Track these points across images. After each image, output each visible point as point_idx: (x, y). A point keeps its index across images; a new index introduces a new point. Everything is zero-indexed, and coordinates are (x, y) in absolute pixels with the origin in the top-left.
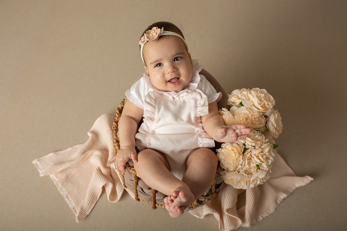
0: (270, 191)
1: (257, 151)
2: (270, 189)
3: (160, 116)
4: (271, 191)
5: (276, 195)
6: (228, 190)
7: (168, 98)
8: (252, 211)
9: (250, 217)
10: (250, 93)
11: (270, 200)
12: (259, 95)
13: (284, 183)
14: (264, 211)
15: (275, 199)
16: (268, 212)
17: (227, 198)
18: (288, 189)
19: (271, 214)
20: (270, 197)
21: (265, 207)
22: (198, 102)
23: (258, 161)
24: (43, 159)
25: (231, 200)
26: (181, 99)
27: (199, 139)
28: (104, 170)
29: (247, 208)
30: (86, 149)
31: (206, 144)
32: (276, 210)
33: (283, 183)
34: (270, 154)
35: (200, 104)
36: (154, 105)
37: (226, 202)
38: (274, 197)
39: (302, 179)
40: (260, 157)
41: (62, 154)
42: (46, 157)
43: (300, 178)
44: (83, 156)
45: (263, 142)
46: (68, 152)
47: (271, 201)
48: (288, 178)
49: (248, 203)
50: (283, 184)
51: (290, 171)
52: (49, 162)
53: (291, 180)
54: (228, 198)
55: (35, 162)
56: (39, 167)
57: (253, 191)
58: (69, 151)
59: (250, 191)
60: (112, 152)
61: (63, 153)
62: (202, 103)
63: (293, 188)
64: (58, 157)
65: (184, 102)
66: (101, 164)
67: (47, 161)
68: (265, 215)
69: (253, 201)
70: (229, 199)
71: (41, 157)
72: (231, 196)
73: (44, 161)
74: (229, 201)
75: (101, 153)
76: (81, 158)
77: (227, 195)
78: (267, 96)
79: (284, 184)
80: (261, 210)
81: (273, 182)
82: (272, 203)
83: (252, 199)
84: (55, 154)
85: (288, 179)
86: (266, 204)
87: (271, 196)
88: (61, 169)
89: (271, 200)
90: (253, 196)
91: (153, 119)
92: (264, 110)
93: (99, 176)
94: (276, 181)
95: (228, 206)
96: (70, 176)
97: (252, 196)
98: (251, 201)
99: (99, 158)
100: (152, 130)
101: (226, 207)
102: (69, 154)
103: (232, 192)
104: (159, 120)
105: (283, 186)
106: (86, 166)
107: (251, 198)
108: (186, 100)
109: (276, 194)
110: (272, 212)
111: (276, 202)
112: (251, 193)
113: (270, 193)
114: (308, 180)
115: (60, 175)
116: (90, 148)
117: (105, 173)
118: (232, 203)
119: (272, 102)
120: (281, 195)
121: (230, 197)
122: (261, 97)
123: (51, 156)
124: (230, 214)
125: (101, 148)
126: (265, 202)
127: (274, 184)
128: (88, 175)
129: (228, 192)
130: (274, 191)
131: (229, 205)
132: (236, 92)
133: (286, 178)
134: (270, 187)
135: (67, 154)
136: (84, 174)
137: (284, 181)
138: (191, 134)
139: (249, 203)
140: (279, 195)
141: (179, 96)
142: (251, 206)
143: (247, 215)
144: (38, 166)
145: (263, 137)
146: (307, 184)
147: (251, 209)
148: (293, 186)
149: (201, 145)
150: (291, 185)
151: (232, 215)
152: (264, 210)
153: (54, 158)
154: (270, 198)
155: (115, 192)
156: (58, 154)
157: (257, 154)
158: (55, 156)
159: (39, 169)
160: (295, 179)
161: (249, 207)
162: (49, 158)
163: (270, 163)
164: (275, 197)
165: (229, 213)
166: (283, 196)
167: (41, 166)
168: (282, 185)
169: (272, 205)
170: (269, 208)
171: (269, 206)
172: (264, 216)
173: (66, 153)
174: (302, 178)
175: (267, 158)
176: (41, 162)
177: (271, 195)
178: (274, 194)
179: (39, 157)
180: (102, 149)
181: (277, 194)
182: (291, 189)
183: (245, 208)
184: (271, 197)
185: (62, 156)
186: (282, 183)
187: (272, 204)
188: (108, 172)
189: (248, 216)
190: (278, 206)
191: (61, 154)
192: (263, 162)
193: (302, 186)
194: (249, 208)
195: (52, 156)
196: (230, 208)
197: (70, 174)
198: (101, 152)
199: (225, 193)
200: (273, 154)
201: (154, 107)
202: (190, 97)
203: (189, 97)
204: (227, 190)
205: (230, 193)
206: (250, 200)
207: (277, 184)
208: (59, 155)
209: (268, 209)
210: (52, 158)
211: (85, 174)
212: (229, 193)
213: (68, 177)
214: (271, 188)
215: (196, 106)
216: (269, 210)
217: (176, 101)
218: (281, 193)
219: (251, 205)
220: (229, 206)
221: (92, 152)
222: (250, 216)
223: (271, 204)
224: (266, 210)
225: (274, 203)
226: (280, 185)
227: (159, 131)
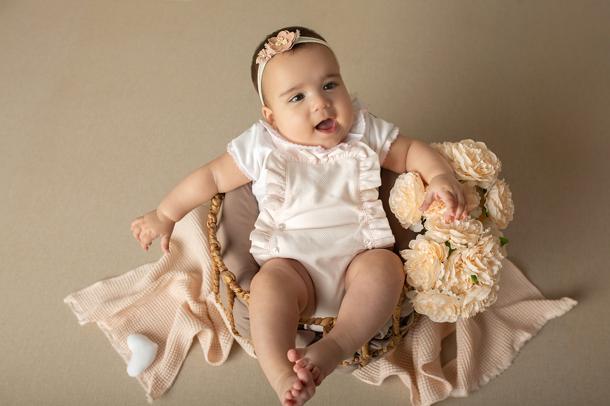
0: (500, 329)
1: (471, 250)
2: (499, 326)
3: (294, 193)
4: (502, 329)
5: (511, 336)
6: (424, 331)
7: (308, 159)
8: (470, 367)
9: (467, 377)
11: (501, 346)
12: (472, 150)
13: (525, 313)
14: (491, 367)
15: (511, 343)
16: (499, 367)
17: (422, 345)
18: (532, 323)
19: (505, 370)
20: (500, 340)
21: (492, 358)
22: (362, 164)
23: (475, 269)
24: (83, 293)
25: (430, 349)
26: (332, 161)
27: (365, 232)
28: (195, 307)
29: (461, 362)
30: (160, 271)
31: (378, 240)
32: (513, 362)
33: (523, 313)
34: (495, 256)
35: (365, 167)
37: (421, 352)
38: (508, 340)
39: (556, 304)
40: (478, 261)
41: (118, 283)
42: (88, 289)
43: (553, 301)
44: (157, 283)
45: (481, 235)
46: (129, 279)
47: (503, 348)
48: (531, 304)
49: (462, 353)
50: (523, 315)
51: (534, 290)
52: (94, 299)
53: (537, 306)
54: (424, 345)
55: (68, 300)
56: (77, 309)
57: (468, 330)
58: (130, 276)
59: (463, 331)
60: (207, 273)
61: (119, 281)
62: (369, 164)
63: (542, 322)
64: (110, 289)
65: (337, 166)
66: (189, 296)
67: (90, 296)
68: (494, 372)
69: (470, 348)
70: (426, 346)
71: (79, 290)
72: (429, 342)
73: (86, 297)
74: (426, 350)
75: (189, 277)
76: (152, 287)
77: (421, 340)
78: (487, 154)
79: (525, 315)
80: (486, 364)
81: (504, 312)
82: (505, 351)
83: (469, 345)
84: (105, 284)
85: (530, 306)
86: (495, 353)
87: (502, 337)
88: (117, 310)
89: (503, 345)
90: (470, 339)
91: (281, 200)
92: (480, 177)
93: (187, 317)
94: (509, 311)
95: (425, 359)
96: (133, 321)
97: (468, 339)
98: (467, 349)
99: (186, 285)
100: (279, 223)
101: (422, 362)
102: (130, 281)
103: (431, 334)
104: (293, 200)
105: (523, 319)
106: (162, 302)
107: (467, 342)
109: (511, 334)
110: (506, 368)
111: (513, 348)
112: (465, 333)
113: (500, 333)
114: (567, 304)
115: (115, 321)
116: (168, 268)
117: (198, 313)
118: (432, 353)
119: (496, 164)
120: (520, 335)
121: (427, 343)
122: (476, 155)
123: (98, 287)
124: (429, 374)
125: (189, 267)
126: (492, 349)
127: (506, 315)
128: (167, 317)
129: (423, 334)
130: (506, 328)
131: (426, 357)
133: (527, 304)
134: (499, 322)
135: (127, 282)
136: (159, 316)
137: (524, 310)
138: (350, 224)
139: (463, 351)
140: (516, 335)
141: (327, 155)
142: (466, 358)
143: (462, 374)
144: (74, 308)
145: (479, 225)
146: (567, 313)
147: (468, 363)
148: (542, 319)
149: (370, 243)
150: (538, 315)
151: (433, 375)
152: (491, 364)
153: (104, 291)
154: (501, 342)
155: (219, 346)
156: (110, 284)
157: (471, 256)
158: (105, 288)
159: (77, 312)
160: (544, 304)
161: (463, 359)
162: (94, 292)
163: (495, 272)
164: (510, 340)
165: (427, 372)
166: (524, 336)
167: (79, 306)
168: (521, 317)
169: (505, 355)
170: (500, 359)
171: (500, 355)
172: (492, 375)
173: (124, 281)
174: (557, 301)
175: (491, 263)
176: (80, 299)
177: (502, 335)
178: (507, 334)
179: (75, 290)
180: (190, 269)
181: (513, 334)
182: (538, 324)
183: (456, 361)
184: (502, 339)
185: (118, 286)
186: (521, 313)
187: (505, 353)
188: (202, 311)
189: (462, 377)
190: (517, 356)
191: (115, 284)
192: (484, 270)
193: (557, 317)
194: (464, 361)
195: (100, 287)
196: (429, 362)
197: (134, 316)
198: (188, 275)
199: (418, 336)
200: (500, 254)
201: (284, 178)
202: (347, 155)
204: (422, 331)
205: (427, 336)
206: (465, 346)
207: (512, 316)
208: (112, 285)
209: (498, 361)
210: (99, 291)
211: (161, 317)
212: (425, 336)
213: (130, 322)
214: (501, 323)
215: (358, 171)
216: (500, 363)
217: (322, 165)
218: (520, 332)
219: (467, 355)
220: (427, 360)
221: (173, 276)
222: (465, 376)
223: (503, 351)
224: (494, 363)
225: (509, 350)
226: (517, 317)
227: (291, 224)
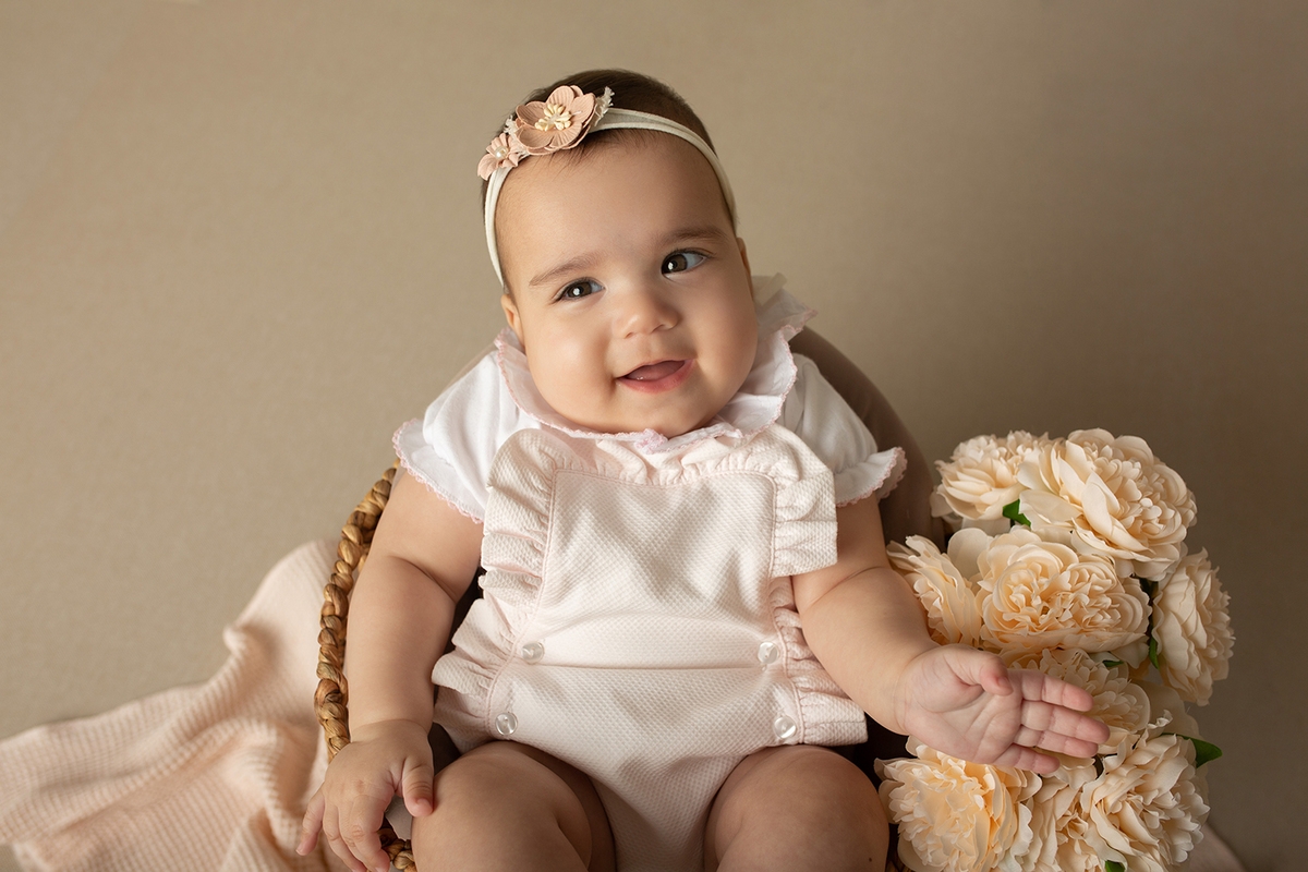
1: (1112, 781)
3: (569, 565)
7: (621, 468)
10: (1064, 455)
12: (1113, 465)
22: (781, 499)
23: (1121, 843)
26: (691, 477)
27: (781, 697)
28: (286, 830)
30: (208, 713)
31: (816, 725)
34: (1185, 803)
35: (790, 507)
36: (540, 501)
40: (1131, 816)
41: (91, 734)
42: (6, 746)
44: (189, 749)
45: (1141, 733)
46: (122, 727)
61: (97, 729)
62: (804, 502)
64: (64, 751)
65: (707, 496)
66: (272, 796)
75: (282, 739)
76: (175, 761)
78: (1157, 476)
84: (55, 736)
88: (67, 816)
91: (529, 581)
92: (1141, 548)
93: (256, 860)
96: (113, 853)
100: (529, 638)
104: (567, 586)
106: (202, 802)
108: (715, 486)
115: (64, 844)
116: (230, 708)
119: (1184, 505)
122: (1125, 480)
128: (209, 848)
132: (976, 450)
135: (115, 736)
136: (189, 844)
138: (739, 668)
141: (680, 458)
145: (1140, 701)
149: (793, 729)
153: (48, 754)
156: (69, 734)
157: (1110, 802)
158: (52, 746)
162: (23, 755)
163: (1182, 856)
175: (1170, 827)
180: (291, 714)
185: (90, 744)
192: (1147, 847)
197: (119, 838)
198: (279, 734)
200: (1199, 800)
201: (542, 518)
202: (740, 467)
203: (731, 466)
211: (194, 845)
215: (770, 521)
217: (662, 489)
221: (236, 732)
227: (564, 647)
